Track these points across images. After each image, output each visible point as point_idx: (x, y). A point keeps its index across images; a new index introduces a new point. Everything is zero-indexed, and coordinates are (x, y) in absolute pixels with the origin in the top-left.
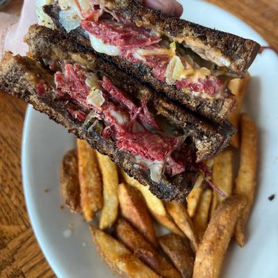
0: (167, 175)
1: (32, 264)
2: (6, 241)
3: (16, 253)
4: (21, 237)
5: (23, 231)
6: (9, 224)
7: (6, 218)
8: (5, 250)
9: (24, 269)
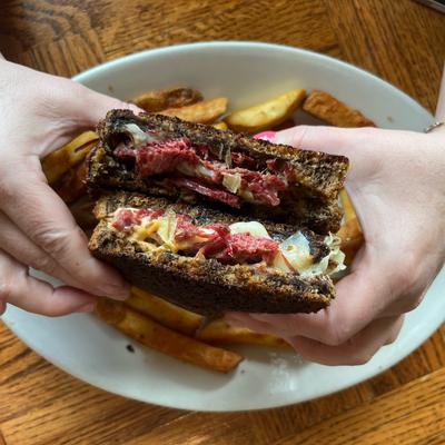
0: (126, 138)
1: (65, 50)
2: (98, 28)
3: (82, 36)
4: (98, 45)
5: (103, 47)
6: (116, 34)
7: (124, 33)
8: (89, 26)
9: (62, 41)
